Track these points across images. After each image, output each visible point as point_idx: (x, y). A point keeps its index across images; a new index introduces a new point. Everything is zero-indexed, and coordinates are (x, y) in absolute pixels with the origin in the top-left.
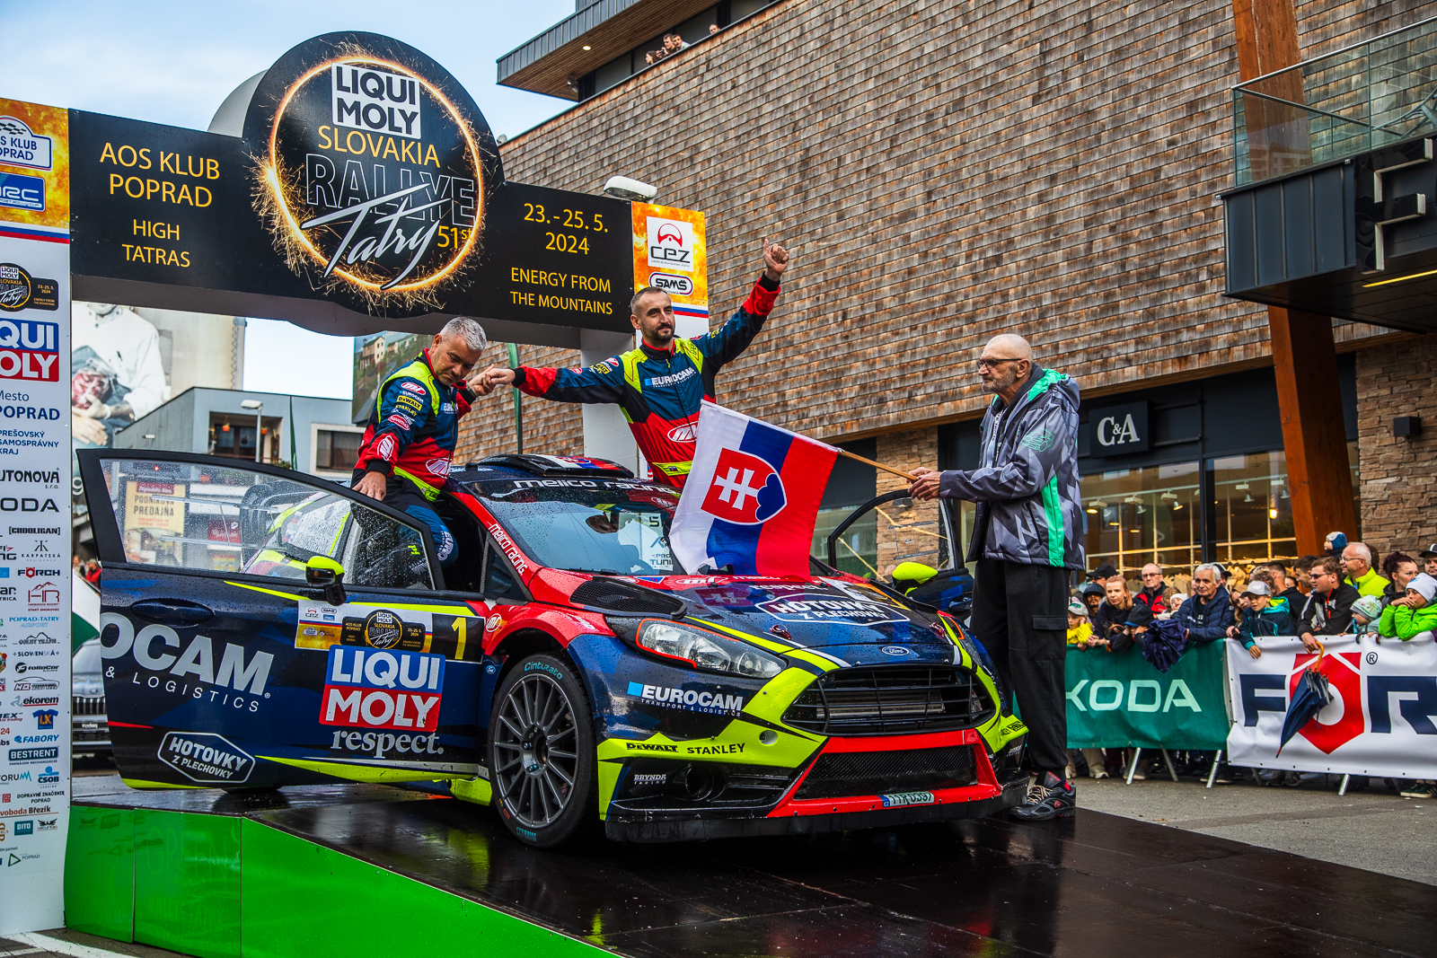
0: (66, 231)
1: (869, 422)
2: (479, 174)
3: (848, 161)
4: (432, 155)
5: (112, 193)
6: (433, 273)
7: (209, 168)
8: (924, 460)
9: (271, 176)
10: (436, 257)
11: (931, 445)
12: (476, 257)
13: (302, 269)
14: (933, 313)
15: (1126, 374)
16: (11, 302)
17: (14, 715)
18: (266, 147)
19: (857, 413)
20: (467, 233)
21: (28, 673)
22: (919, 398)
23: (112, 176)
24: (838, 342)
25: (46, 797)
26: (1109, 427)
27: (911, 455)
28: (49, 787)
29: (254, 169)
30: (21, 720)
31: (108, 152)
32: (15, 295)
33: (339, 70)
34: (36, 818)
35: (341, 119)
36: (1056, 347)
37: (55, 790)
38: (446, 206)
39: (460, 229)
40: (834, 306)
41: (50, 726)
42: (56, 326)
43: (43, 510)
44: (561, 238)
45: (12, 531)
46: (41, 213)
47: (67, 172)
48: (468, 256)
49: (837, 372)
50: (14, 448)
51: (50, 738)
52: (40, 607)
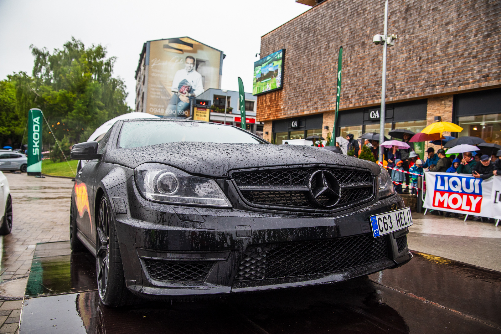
1: (429, 93)
3: (425, 7)
8: (446, 106)
11: (450, 101)
14: (458, 56)
19: (423, 91)
22: (450, 85)
24: (417, 67)
27: (442, 104)
40: (416, 55)
49: (416, 77)
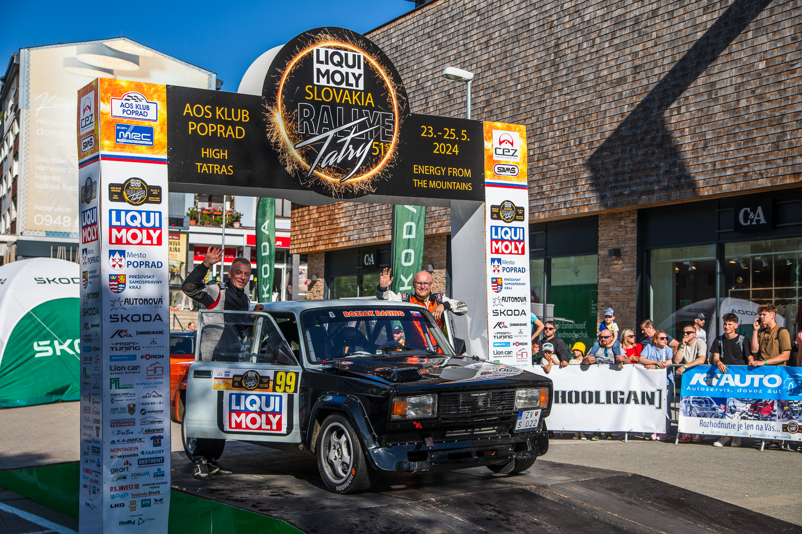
0: (165, 157)
1: (595, 206)
2: (396, 110)
4: (370, 99)
5: (190, 133)
6: (369, 170)
7: (243, 115)
8: (628, 229)
9: (278, 118)
10: (372, 160)
11: (633, 221)
12: (394, 160)
13: (295, 172)
14: (637, 142)
15: (759, 183)
16: (136, 201)
17: (140, 439)
18: (275, 101)
19: (587, 201)
20: (389, 146)
21: (147, 415)
22: (626, 193)
23: (190, 123)
24: (576, 157)
25: (158, 485)
26: (746, 215)
27: (620, 227)
28: (159, 480)
29: (267, 115)
30: (144, 442)
31: (188, 109)
32: (139, 196)
33: (318, 51)
34: (152, 498)
35: (318, 81)
36: (715, 165)
37: (163, 481)
38: (377, 130)
39: (384, 144)
40: (574, 135)
41: (159, 445)
42: (160, 213)
43: (154, 321)
44: (442, 146)
45: (138, 333)
46: (151, 146)
47: (166, 122)
48: (389, 160)
49: (575, 175)
50: (138, 285)
51: (159, 452)
52: (153, 377)
